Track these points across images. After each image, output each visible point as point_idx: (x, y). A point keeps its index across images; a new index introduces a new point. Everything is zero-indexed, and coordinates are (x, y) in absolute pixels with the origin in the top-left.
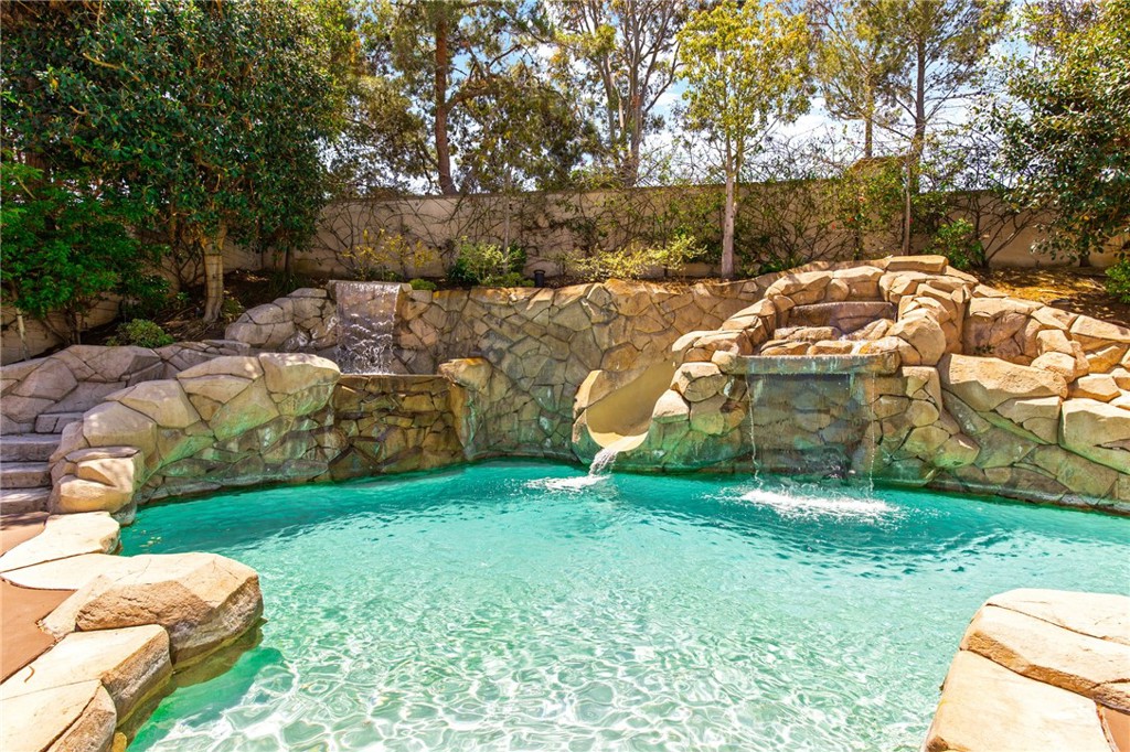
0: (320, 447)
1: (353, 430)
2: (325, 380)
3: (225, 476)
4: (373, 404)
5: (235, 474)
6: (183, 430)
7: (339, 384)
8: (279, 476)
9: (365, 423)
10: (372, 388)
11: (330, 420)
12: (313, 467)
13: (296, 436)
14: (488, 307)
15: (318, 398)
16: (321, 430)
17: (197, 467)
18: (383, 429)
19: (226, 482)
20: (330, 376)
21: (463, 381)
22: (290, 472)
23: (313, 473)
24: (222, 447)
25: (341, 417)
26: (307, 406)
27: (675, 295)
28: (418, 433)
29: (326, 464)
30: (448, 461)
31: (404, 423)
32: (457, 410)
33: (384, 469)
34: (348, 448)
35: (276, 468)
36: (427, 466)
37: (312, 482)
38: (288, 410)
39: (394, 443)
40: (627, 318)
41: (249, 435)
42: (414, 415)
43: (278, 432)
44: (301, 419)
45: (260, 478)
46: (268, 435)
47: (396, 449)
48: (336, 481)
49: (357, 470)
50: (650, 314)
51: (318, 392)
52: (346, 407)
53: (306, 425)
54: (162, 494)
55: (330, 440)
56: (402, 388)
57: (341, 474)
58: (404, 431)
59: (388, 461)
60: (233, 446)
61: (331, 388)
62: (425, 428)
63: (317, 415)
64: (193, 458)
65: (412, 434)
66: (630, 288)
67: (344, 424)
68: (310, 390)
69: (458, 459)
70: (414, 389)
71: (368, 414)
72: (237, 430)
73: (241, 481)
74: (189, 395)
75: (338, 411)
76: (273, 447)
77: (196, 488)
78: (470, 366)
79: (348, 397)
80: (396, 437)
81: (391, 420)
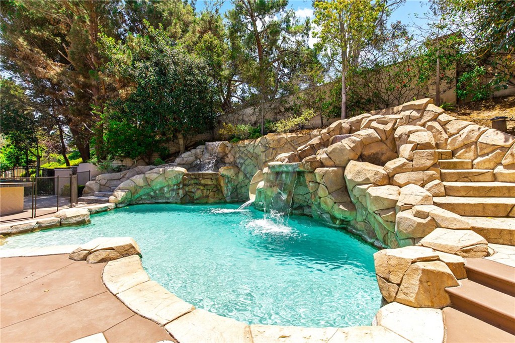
0: (178, 193)
1: (187, 189)
2: (179, 174)
3: (156, 199)
4: (192, 182)
5: (158, 199)
6: (142, 187)
7: (184, 175)
8: (169, 201)
9: (190, 187)
10: (192, 177)
11: (181, 186)
12: (176, 199)
13: (173, 190)
14: (239, 147)
15: (177, 179)
16: (179, 189)
17: (149, 197)
18: (196, 189)
19: (156, 201)
20: (181, 173)
21: (222, 174)
22: (171, 200)
23: (177, 201)
24: (155, 192)
25: (184, 185)
26: (174, 182)
27: (300, 137)
28: (207, 191)
29: (179, 199)
30: (218, 201)
31: (202, 188)
32: (222, 184)
33: (195, 202)
34: (185, 194)
35: (168, 199)
36: (210, 202)
37: (176, 203)
38: (170, 183)
39: (198, 194)
40: (273, 149)
41: (161, 189)
42: (205, 185)
43: (168, 189)
44: (174, 185)
45: (164, 201)
46: (166, 189)
47: (199, 196)
48: (182, 203)
49: (187, 201)
50: (286, 146)
51: (177, 178)
52: (185, 182)
53: (175, 187)
54: (141, 202)
55: (181, 192)
56: (201, 177)
57: (183, 202)
58: (202, 191)
59: (197, 199)
60: (157, 192)
61: (181, 177)
62: (210, 190)
63: (178, 185)
64: (148, 194)
65: (205, 191)
66: (276, 136)
67: (185, 187)
68: (175, 177)
69: (222, 201)
70: (206, 177)
71: (191, 184)
72: (158, 187)
73: (160, 201)
74: (146, 178)
75: (183, 183)
76: (167, 193)
77: (149, 202)
78: (225, 169)
79: (186, 179)
80: (199, 192)
81: (197, 186)
